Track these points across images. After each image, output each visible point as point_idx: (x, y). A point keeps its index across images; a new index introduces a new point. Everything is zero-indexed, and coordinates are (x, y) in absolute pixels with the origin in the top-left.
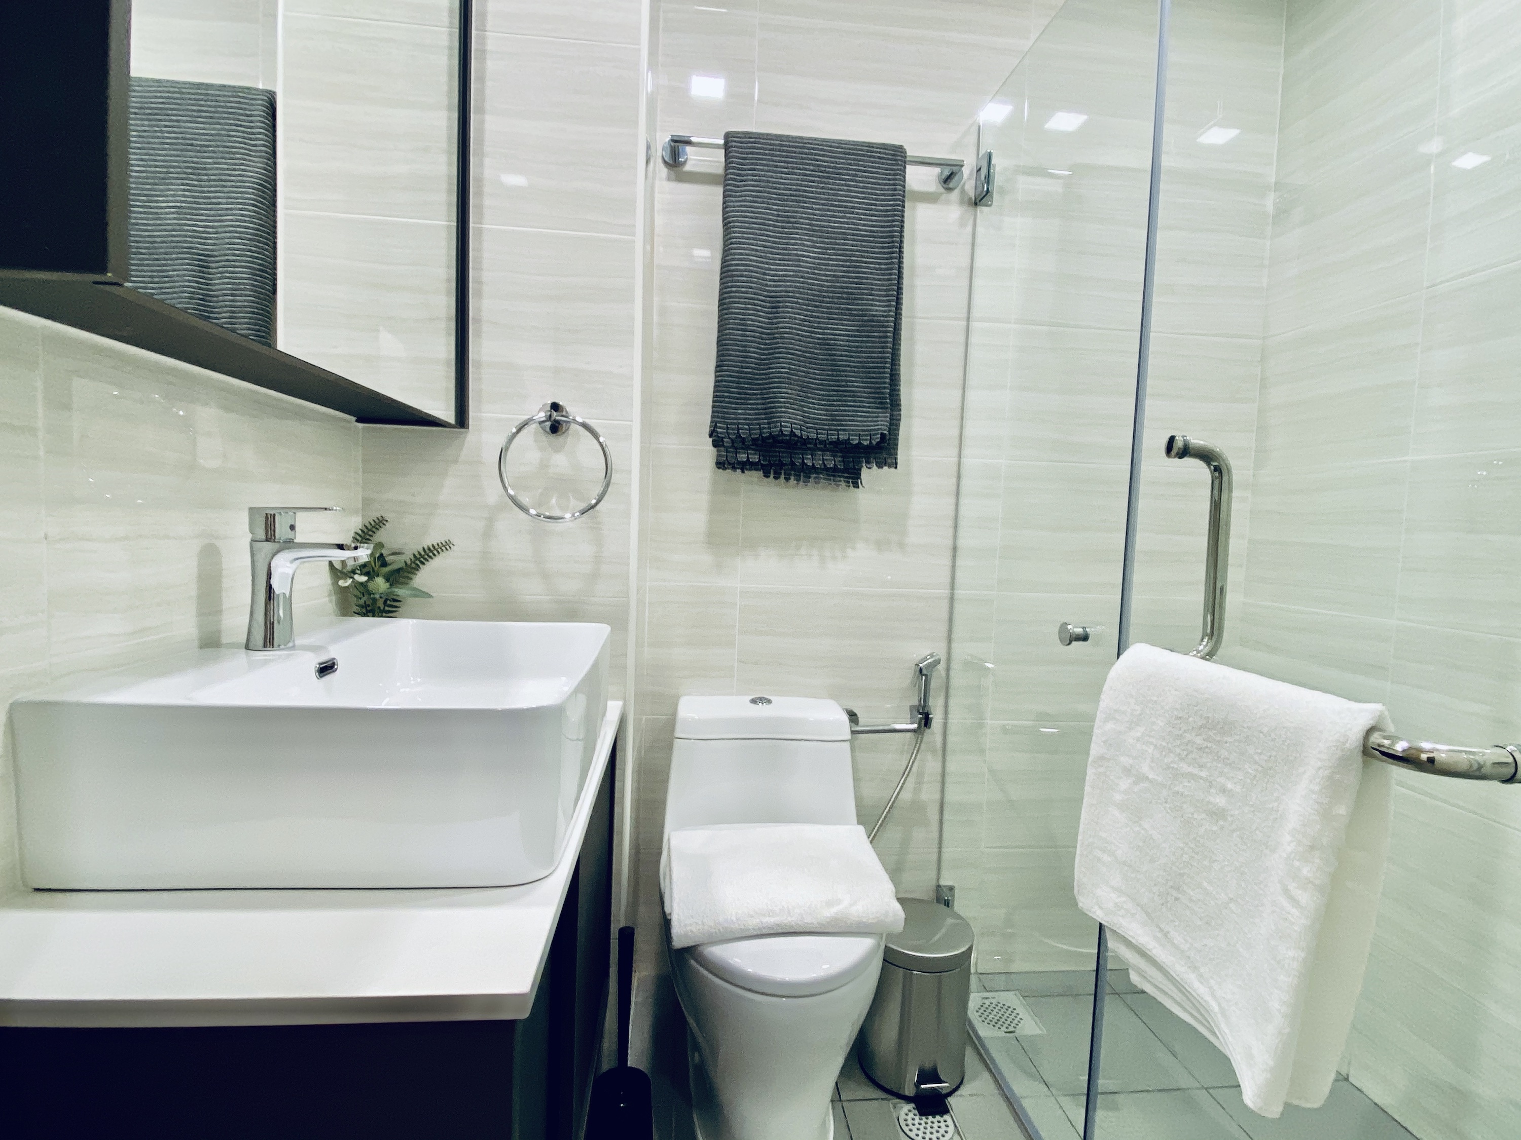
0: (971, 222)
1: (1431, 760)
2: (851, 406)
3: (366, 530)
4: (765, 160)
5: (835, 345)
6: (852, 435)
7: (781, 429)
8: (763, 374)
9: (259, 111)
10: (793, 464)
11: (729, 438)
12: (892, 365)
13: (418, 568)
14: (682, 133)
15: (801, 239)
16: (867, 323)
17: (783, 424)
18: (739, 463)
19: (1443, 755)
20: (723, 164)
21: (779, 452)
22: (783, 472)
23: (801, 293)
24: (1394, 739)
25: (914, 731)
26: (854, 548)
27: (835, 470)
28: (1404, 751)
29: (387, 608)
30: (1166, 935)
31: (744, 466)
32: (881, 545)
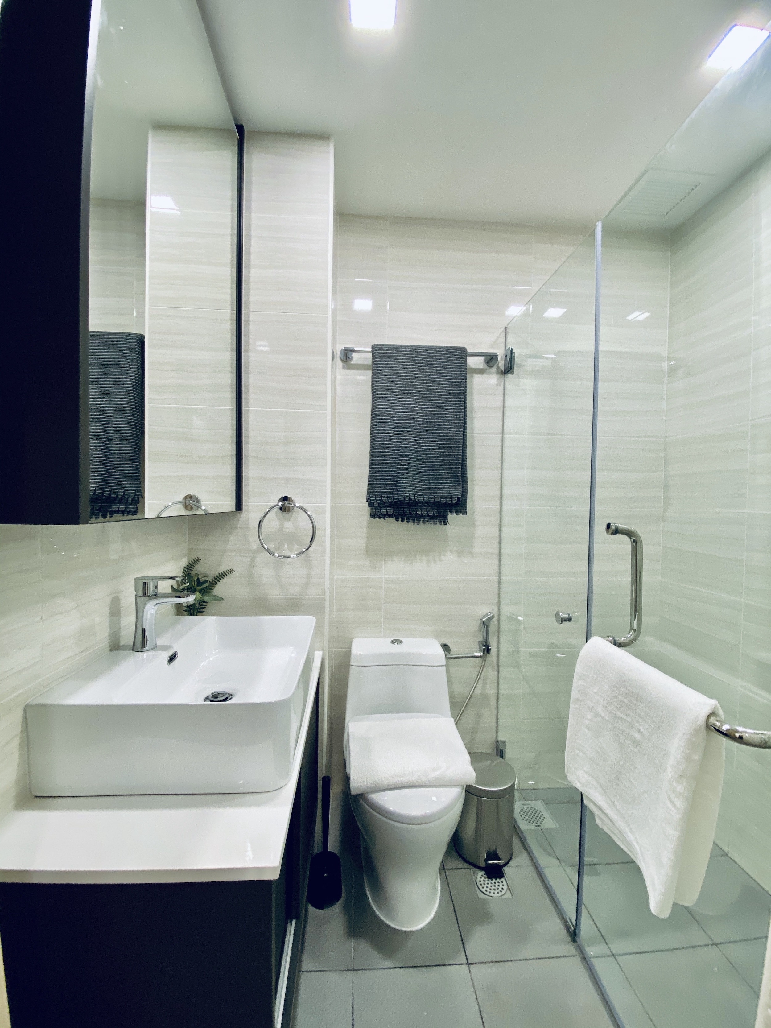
0: (503, 383)
1: (741, 737)
2: (441, 483)
3: (190, 565)
4: (393, 359)
5: (432, 451)
6: (442, 498)
7: (404, 498)
8: (394, 468)
9: (134, 346)
10: (411, 514)
11: (377, 502)
12: (462, 461)
13: (216, 584)
14: (349, 346)
15: (412, 399)
16: (449, 440)
17: (405, 494)
18: (382, 514)
19: (747, 735)
20: (371, 360)
21: (403, 508)
22: (406, 518)
23: (413, 426)
24: (723, 723)
25: (480, 657)
26: (445, 555)
27: (434, 516)
28: (727, 730)
29: (200, 607)
30: (613, 803)
31: (385, 516)
32: (460, 553)
